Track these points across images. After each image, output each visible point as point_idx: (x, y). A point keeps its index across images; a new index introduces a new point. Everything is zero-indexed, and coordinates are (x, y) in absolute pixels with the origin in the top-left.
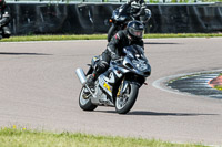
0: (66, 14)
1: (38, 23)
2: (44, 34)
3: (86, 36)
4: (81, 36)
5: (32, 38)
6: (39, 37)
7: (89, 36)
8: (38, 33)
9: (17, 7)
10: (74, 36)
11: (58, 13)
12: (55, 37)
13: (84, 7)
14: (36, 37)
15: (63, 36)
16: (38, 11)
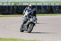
1: (42, 11)
2: (44, 14)
3: (55, 14)
4: (54, 14)
5: (40, 15)
6: (42, 15)
7: (56, 14)
8: (42, 13)
9: (36, 6)
10: (52, 14)
11: (47, 8)
14: (41, 15)
16: (42, 7)
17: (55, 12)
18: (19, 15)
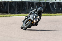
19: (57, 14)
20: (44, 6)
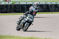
0: (46, 7)
2: (40, 12)
4: (50, 13)
10: (48, 13)
12: (43, 13)
13: (51, 5)
15: (45, 13)
17: (51, 10)
18: (17, 14)
19: (54, 12)
20: (45, 7)
